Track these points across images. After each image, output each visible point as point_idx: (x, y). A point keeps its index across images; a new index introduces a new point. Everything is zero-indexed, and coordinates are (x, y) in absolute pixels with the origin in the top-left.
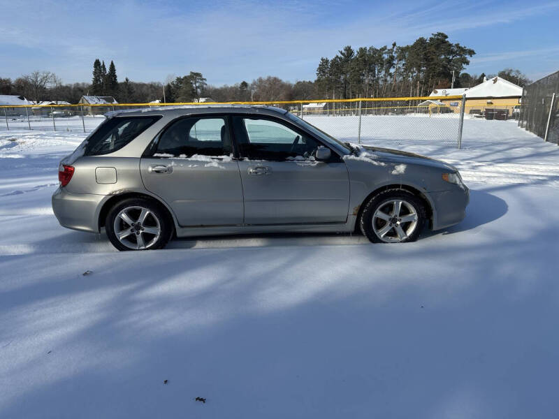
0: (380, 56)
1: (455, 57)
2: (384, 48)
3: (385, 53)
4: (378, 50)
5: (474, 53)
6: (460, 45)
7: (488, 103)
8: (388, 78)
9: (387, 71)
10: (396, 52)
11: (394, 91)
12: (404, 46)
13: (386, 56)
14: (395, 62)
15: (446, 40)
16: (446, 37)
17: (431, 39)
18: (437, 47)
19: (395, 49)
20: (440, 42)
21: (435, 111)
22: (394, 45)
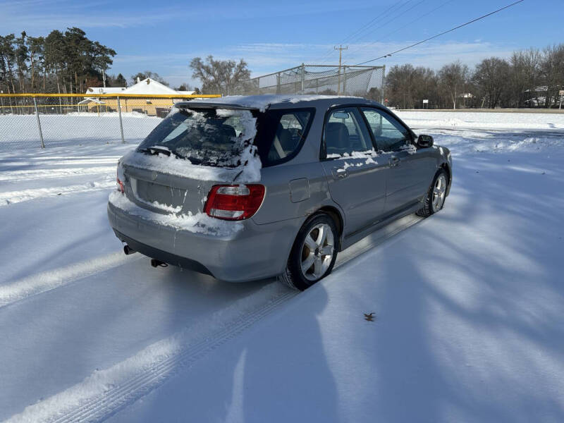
0: (8, 45)
1: (97, 56)
2: (11, 37)
3: (15, 42)
4: (3, 38)
5: (116, 54)
6: (100, 44)
7: (148, 103)
8: (25, 72)
9: (21, 63)
10: (27, 44)
11: (35, 87)
12: (37, 37)
13: (16, 47)
14: (29, 54)
15: (85, 36)
16: (84, 33)
17: (67, 33)
18: (77, 42)
19: (26, 39)
20: (78, 37)
21: (95, 110)
22: (24, 34)
